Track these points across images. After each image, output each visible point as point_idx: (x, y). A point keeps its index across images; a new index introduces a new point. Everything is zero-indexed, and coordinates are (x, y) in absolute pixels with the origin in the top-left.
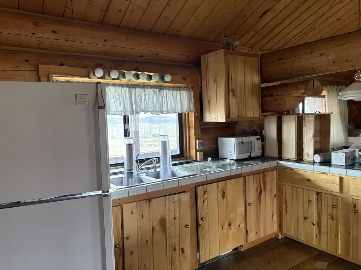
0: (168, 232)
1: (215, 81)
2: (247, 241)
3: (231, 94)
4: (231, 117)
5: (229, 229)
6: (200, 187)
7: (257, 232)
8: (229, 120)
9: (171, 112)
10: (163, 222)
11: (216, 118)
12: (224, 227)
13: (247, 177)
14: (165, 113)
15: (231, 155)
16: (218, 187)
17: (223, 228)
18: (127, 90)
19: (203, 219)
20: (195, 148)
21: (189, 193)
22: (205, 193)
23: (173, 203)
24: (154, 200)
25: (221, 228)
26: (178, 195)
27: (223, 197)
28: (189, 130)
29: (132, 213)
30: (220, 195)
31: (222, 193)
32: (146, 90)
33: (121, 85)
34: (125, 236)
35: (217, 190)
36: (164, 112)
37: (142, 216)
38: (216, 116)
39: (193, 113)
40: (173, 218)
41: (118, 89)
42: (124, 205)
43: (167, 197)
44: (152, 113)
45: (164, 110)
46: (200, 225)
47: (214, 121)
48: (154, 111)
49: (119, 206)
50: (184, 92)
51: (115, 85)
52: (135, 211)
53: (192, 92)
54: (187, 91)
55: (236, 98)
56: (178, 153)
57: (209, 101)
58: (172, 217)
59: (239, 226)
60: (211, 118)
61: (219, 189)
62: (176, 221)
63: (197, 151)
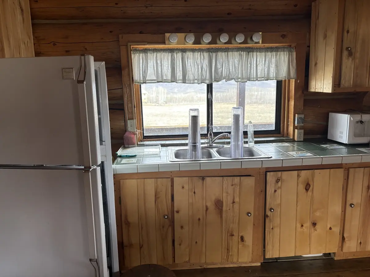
0: (224, 215)
1: (325, 37)
2: (342, 250)
3: (345, 53)
4: (342, 86)
5: (313, 229)
6: (272, 173)
7: (361, 243)
8: (339, 90)
9: (263, 79)
10: (219, 204)
11: (322, 87)
12: (304, 225)
13: (351, 170)
14: (254, 81)
15: (342, 137)
16: (298, 176)
17: (302, 226)
18: (207, 55)
19: (272, 210)
20: (293, 124)
21: (254, 177)
22: (278, 181)
23: (232, 185)
24: (208, 179)
25: (299, 225)
26: (239, 178)
27: (307, 190)
28: (289, 101)
29: (183, 187)
30: (302, 187)
31: (306, 185)
32: (230, 53)
33: (200, 50)
34: (175, 209)
35: (298, 179)
36: (252, 79)
37: (194, 193)
38: (322, 84)
39: (294, 80)
40: (232, 201)
41: (197, 55)
42: (175, 179)
43: (225, 178)
44: (237, 81)
45: (252, 77)
46: (267, 216)
47: (319, 91)
48: (240, 78)
49: (169, 178)
50: (282, 53)
51: (193, 50)
52: (186, 187)
53: (294, 54)
54: (287, 52)
55: (354, 59)
56: (273, 128)
57: (316, 64)
58: (230, 200)
59: (330, 229)
60: (316, 87)
61: (300, 179)
62: (235, 206)
63: (295, 128)
